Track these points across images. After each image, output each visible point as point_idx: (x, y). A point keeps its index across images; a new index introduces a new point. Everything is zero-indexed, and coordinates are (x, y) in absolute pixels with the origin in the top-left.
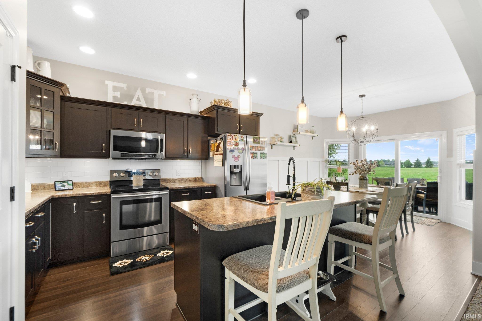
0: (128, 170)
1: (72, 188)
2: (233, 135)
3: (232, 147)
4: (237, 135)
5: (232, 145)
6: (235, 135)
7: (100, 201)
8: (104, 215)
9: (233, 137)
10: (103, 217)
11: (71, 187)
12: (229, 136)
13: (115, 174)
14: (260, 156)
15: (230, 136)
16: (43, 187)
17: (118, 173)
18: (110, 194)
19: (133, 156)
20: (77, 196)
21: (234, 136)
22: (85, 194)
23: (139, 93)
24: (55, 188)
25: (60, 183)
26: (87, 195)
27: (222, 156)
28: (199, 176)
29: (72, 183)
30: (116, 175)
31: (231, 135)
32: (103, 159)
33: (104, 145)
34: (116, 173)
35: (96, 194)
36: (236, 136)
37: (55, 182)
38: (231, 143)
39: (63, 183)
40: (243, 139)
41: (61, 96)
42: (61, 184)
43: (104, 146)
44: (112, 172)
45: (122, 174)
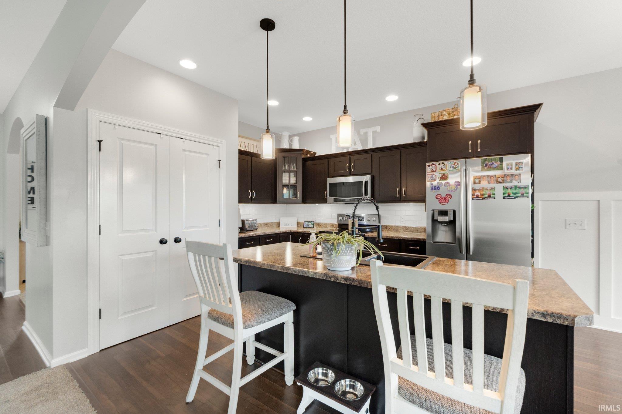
2: (436, 163)
3: (435, 183)
4: (446, 162)
5: (435, 180)
6: (441, 162)
9: (438, 166)
11: (313, 226)
12: (429, 166)
13: (340, 218)
14: (504, 194)
15: (431, 166)
17: (342, 217)
21: (439, 164)
24: (304, 226)
25: (307, 222)
29: (313, 223)
31: (433, 164)
36: (443, 163)
37: (304, 221)
38: (434, 177)
40: (457, 167)
41: (302, 159)
45: (345, 218)
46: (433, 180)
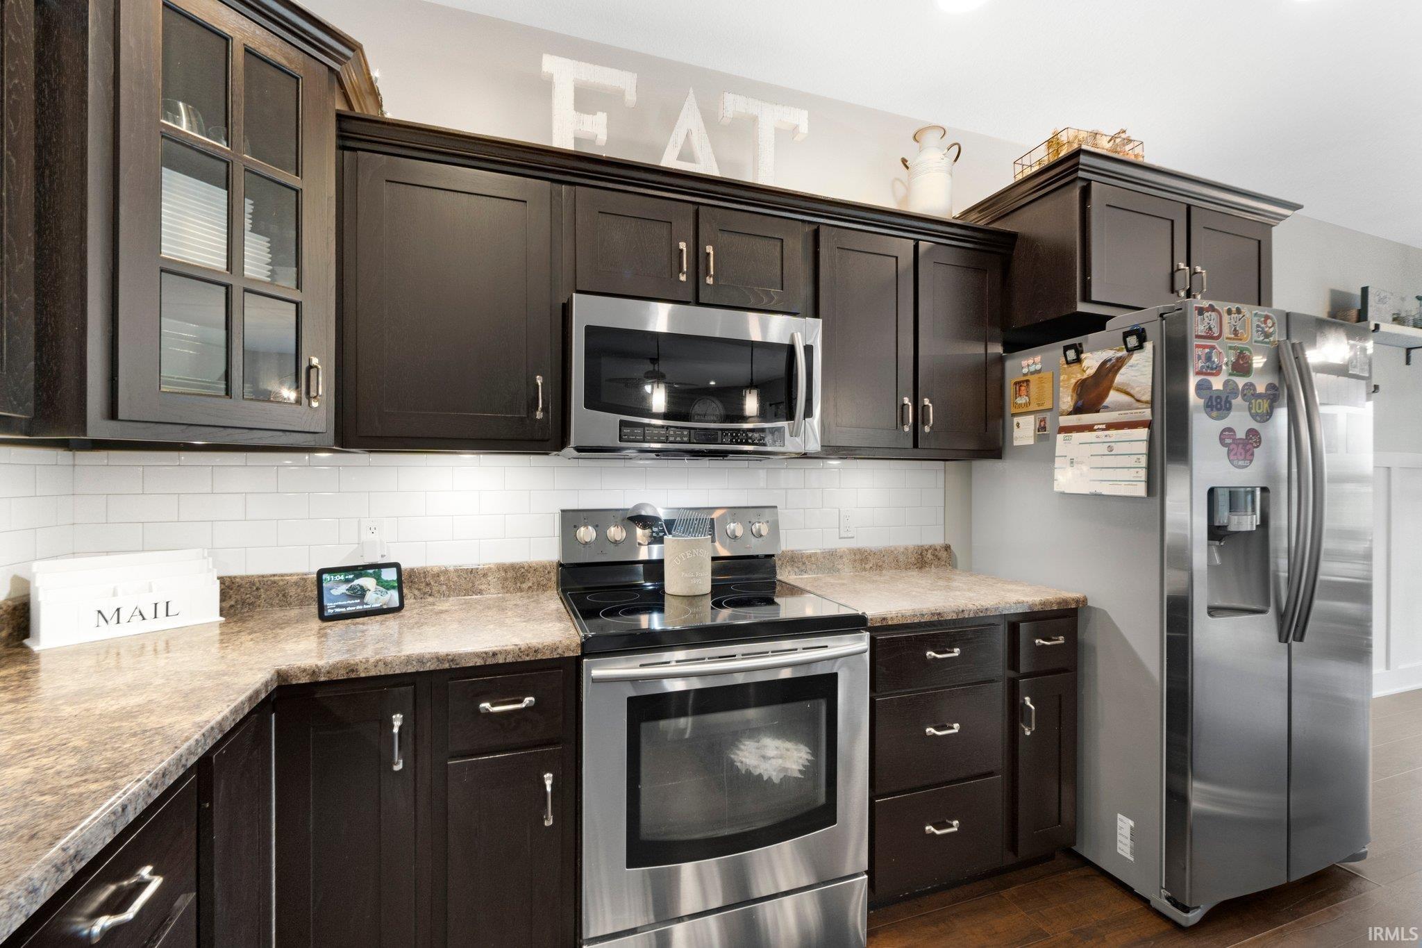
0: (643, 513)
1: (396, 603)
2: (1221, 307)
3: (1218, 384)
4: (1245, 309)
5: (1216, 371)
7: (529, 700)
8: (548, 779)
9: (1226, 318)
10: (546, 792)
11: (392, 597)
12: (1201, 311)
13: (582, 529)
15: (1205, 314)
16: (278, 595)
17: (596, 527)
18: (577, 661)
19: (678, 439)
20: (411, 669)
21: (1229, 312)
22: (452, 659)
23: (690, 121)
24: (322, 607)
25: (342, 577)
26: (464, 664)
27: (1143, 433)
28: (935, 539)
29: (395, 577)
30: (586, 533)
31: (1212, 308)
32: (532, 457)
33: (539, 380)
34: (586, 525)
35: (510, 659)
37: (321, 573)
39: (357, 577)
41: (340, 117)
42: (347, 581)
43: (542, 384)
44: (571, 519)
45: (616, 533)
46: (1212, 369)
